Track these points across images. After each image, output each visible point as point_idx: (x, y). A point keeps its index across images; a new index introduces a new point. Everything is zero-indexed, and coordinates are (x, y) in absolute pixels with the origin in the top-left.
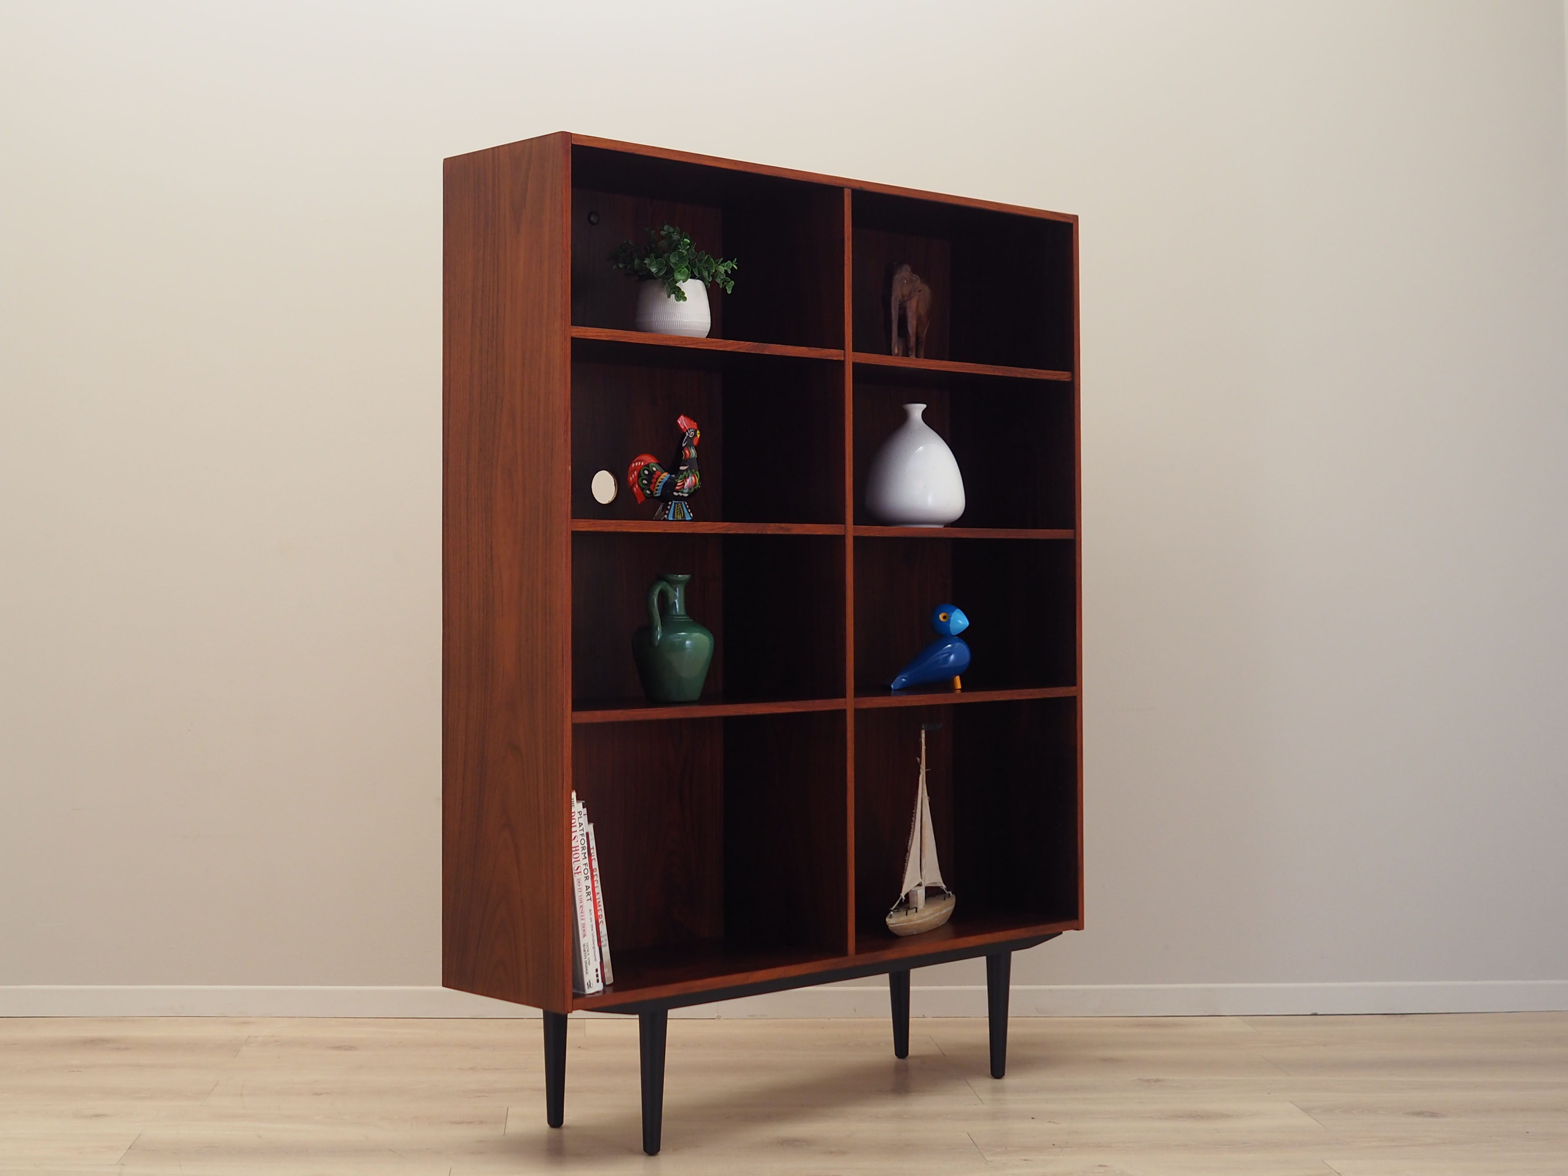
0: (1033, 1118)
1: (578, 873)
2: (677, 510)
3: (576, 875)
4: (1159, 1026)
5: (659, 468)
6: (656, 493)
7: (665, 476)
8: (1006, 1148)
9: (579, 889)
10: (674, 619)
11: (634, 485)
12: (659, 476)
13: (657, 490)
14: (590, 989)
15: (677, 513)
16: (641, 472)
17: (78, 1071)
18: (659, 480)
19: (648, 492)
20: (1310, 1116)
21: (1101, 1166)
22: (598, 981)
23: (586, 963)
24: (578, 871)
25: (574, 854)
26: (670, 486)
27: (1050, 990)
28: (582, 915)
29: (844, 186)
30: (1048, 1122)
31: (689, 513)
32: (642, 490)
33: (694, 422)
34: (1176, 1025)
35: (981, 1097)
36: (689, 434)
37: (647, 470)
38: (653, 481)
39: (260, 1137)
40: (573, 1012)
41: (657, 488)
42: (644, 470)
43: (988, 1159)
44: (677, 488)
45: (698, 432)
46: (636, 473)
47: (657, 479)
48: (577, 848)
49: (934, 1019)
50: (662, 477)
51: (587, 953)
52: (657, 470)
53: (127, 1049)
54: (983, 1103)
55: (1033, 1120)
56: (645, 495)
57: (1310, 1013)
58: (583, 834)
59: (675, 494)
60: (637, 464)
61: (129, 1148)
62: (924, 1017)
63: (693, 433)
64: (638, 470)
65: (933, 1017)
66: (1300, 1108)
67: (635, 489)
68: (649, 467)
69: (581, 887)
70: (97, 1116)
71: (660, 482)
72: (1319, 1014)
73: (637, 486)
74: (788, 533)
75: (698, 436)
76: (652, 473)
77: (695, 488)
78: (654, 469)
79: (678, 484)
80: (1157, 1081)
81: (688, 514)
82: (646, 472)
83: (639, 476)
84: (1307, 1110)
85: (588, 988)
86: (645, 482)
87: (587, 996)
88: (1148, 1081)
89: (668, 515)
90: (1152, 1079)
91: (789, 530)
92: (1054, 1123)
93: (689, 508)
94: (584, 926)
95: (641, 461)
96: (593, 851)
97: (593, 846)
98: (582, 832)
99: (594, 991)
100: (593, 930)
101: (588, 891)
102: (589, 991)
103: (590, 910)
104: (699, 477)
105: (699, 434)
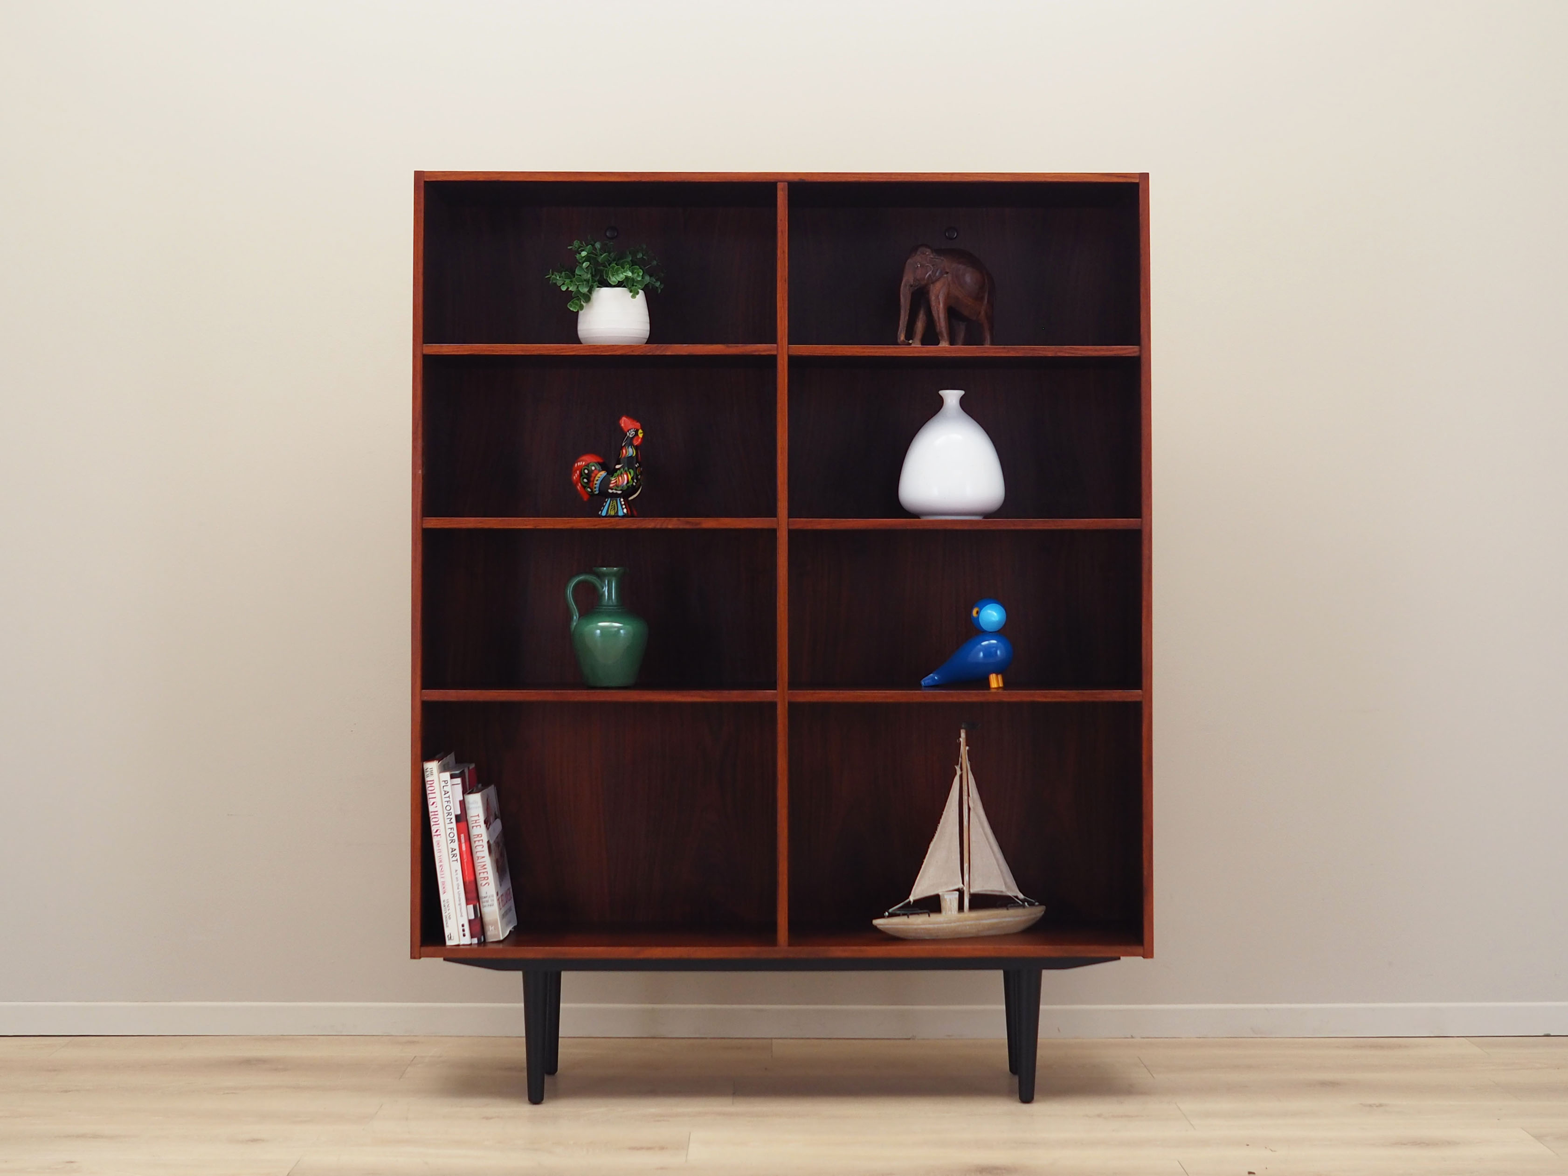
0: (1248, 1145)
1: (437, 835)
2: (612, 506)
3: (435, 837)
4: (1381, 1047)
5: (598, 468)
6: (595, 491)
7: (603, 474)
9: (439, 850)
10: (602, 609)
11: (577, 484)
12: (596, 475)
13: (595, 488)
14: (450, 941)
15: (611, 509)
16: (583, 470)
18: (597, 478)
19: (589, 490)
20: (1541, 1143)
22: (464, 935)
23: (446, 917)
24: (438, 833)
25: (433, 818)
26: (605, 482)
27: (1267, 1009)
28: (442, 873)
29: (777, 181)
31: (623, 509)
32: (584, 487)
33: (638, 422)
34: (1400, 1046)
35: (1192, 1122)
36: (629, 434)
37: (587, 470)
38: (592, 479)
40: (422, 959)
41: (596, 486)
42: (585, 469)
44: (611, 485)
45: (640, 431)
46: (578, 472)
47: (595, 477)
48: (436, 813)
49: (1143, 1039)
50: (599, 475)
51: (447, 909)
52: (595, 469)
54: (1195, 1129)
56: (587, 492)
57: (1542, 1035)
58: (450, 801)
59: (610, 491)
60: (579, 464)
62: (1132, 1037)
63: (634, 432)
64: (580, 470)
65: (1142, 1038)
66: (1530, 1134)
67: (578, 487)
68: (588, 467)
69: (440, 847)
70: (254, 1140)
71: (597, 480)
73: (580, 484)
75: (641, 435)
76: (590, 472)
77: (628, 485)
78: (593, 468)
79: (612, 482)
80: (1381, 1105)
81: (621, 510)
82: (586, 471)
83: (581, 475)
84: (1539, 1138)
85: (449, 940)
86: (585, 480)
87: (448, 947)
88: (1370, 1106)
89: (602, 511)
90: (1374, 1104)
93: (624, 504)
94: (443, 883)
95: (583, 461)
96: (476, 818)
97: (477, 814)
98: (448, 799)
99: (462, 943)
100: (458, 889)
101: (454, 853)
102: (449, 943)
103: (456, 871)
104: (632, 475)
105: (641, 433)
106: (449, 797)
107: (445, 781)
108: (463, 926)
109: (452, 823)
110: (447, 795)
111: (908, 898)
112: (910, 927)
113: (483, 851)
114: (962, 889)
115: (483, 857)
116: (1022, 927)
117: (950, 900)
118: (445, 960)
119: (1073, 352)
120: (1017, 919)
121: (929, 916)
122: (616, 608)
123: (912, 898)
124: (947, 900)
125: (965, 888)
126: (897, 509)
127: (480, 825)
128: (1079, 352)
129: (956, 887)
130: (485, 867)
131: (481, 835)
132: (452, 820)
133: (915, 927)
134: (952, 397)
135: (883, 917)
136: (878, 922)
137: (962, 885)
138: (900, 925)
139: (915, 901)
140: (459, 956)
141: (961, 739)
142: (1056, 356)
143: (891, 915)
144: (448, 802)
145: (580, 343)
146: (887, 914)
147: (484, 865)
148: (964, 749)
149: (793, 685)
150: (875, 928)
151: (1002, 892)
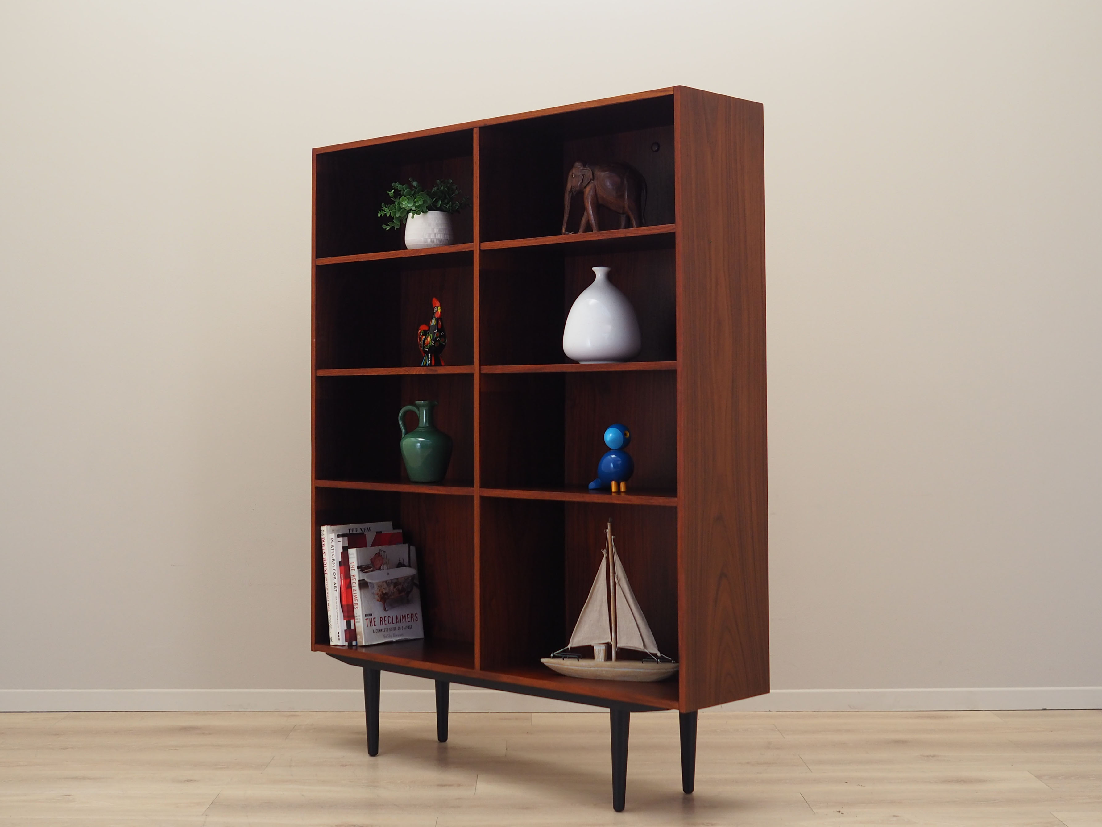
3: (325, 574)
8: (828, 804)
10: (418, 429)
17: (175, 750)
20: (1041, 781)
21: (894, 816)
22: (339, 640)
23: (330, 627)
24: (326, 572)
25: (324, 562)
27: (859, 692)
28: (328, 598)
29: (473, 128)
30: (857, 785)
31: (428, 361)
33: (438, 301)
34: (947, 717)
36: (434, 310)
39: (303, 795)
43: (815, 811)
48: (326, 559)
49: (777, 712)
53: (210, 734)
54: (811, 772)
55: (846, 784)
57: (1041, 709)
60: (419, 331)
61: (211, 804)
62: (770, 711)
63: (436, 309)
66: (1034, 776)
69: (328, 582)
70: (189, 781)
72: (1048, 709)
74: (435, 373)
75: (439, 311)
80: (934, 756)
84: (1039, 777)
85: (331, 641)
87: (330, 646)
88: (928, 756)
90: (930, 755)
91: (436, 371)
92: (861, 786)
93: (430, 358)
94: (328, 605)
95: (421, 329)
96: (353, 564)
97: (353, 562)
98: (333, 551)
99: (338, 644)
100: (337, 609)
101: (335, 585)
102: (332, 643)
103: (336, 597)
104: (431, 338)
105: (439, 309)
106: (333, 549)
107: (332, 539)
108: (339, 633)
109: (334, 566)
110: (332, 548)
111: (568, 646)
112: (563, 666)
113: (356, 586)
114: (611, 643)
115: (356, 590)
116: (653, 678)
117: (599, 650)
118: (327, 654)
119: (636, 232)
120: (647, 671)
121: (578, 660)
122: (427, 428)
123: (569, 646)
124: (596, 650)
125: (612, 643)
126: (562, 357)
127: (354, 569)
128: (639, 232)
129: (606, 641)
130: (356, 596)
131: (355, 575)
132: (335, 565)
133: (566, 667)
134: (599, 272)
135: (549, 657)
136: (543, 660)
137: (611, 641)
138: (556, 664)
139: (571, 648)
140: (336, 653)
141: (607, 530)
142: (626, 236)
143: (555, 657)
144: (333, 552)
145: (407, 249)
146: (552, 655)
147: (356, 595)
148: (610, 538)
149: (482, 486)
150: (543, 664)
151: (640, 648)
